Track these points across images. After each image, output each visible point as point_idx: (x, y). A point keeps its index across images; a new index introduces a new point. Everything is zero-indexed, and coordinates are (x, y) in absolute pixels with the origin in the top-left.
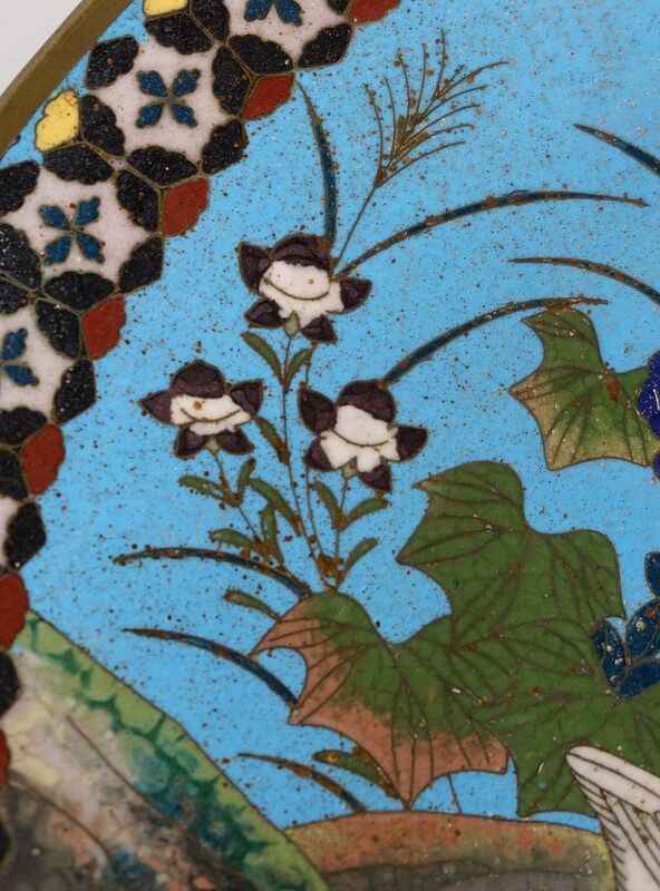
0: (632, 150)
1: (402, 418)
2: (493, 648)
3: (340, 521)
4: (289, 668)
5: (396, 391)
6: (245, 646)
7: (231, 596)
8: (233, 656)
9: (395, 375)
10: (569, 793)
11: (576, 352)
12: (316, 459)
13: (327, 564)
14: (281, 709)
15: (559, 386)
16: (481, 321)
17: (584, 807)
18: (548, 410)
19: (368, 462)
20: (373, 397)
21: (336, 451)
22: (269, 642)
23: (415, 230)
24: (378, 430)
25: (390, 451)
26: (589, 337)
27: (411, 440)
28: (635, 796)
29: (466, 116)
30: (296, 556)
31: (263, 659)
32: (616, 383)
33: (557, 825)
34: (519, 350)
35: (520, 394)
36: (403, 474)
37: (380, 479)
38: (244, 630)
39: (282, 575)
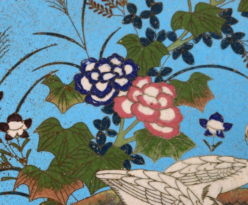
0: (48, 34)
1: (24, 119)
2: (69, 160)
3: (20, 149)
4: (24, 189)
5: (20, 113)
6: (11, 189)
7: (3, 179)
8: (9, 193)
9: (18, 110)
10: (100, 184)
11: (57, 85)
12: (8, 138)
13: (22, 161)
14: (26, 199)
15: (56, 94)
16: (32, 88)
17: (105, 185)
18: (56, 101)
19: (21, 132)
20: (15, 117)
21: (12, 133)
22: (17, 185)
23: (7, 75)
24: (20, 124)
25: (25, 127)
26: (58, 80)
27: (28, 123)
28: (115, 177)
29: (7, 43)
30: (14, 162)
31: (17, 190)
32: (68, 87)
33: (101, 192)
34: (43, 90)
35: (48, 100)
36: (30, 131)
37: (25, 135)
38: (9, 186)
39: (13, 168)
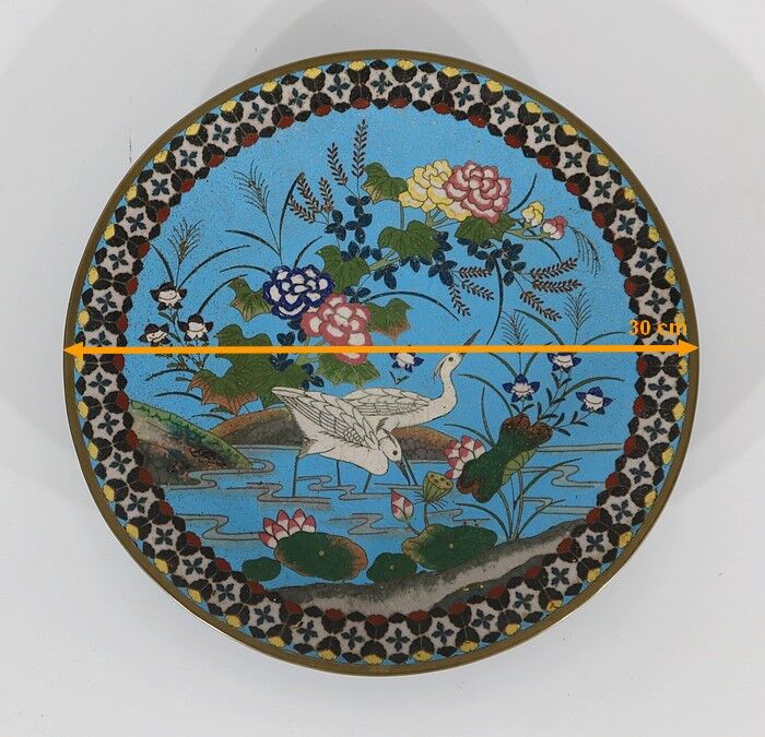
0: (241, 233)
1: (205, 321)
2: (246, 371)
4: (197, 392)
5: (201, 314)
6: (185, 391)
7: (177, 379)
8: (183, 394)
9: (200, 311)
10: (275, 399)
11: (244, 290)
12: (187, 339)
13: (198, 364)
14: (199, 402)
15: (242, 300)
16: (217, 290)
17: (279, 401)
18: (241, 307)
19: (200, 335)
20: (196, 318)
21: (192, 335)
22: (191, 387)
23: (193, 272)
24: (200, 326)
25: (205, 330)
26: (246, 285)
27: (209, 326)
28: (291, 395)
29: (197, 238)
31: (190, 392)
32: (256, 295)
33: (274, 408)
34: (229, 294)
35: (233, 306)
36: (210, 335)
37: (205, 338)
38: (183, 387)
39: (188, 370)
